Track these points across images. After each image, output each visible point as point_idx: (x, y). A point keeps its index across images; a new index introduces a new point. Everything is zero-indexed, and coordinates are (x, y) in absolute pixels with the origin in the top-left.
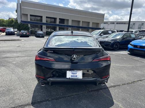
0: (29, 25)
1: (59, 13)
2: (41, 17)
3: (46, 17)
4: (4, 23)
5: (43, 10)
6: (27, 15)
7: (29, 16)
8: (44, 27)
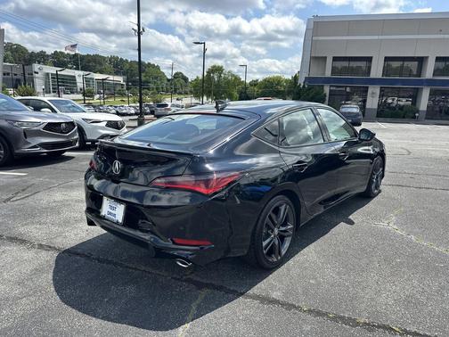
0: (327, 90)
1: (442, 36)
2: (369, 59)
3: (386, 58)
4: (281, 86)
5: (376, 37)
6: (326, 58)
7: (329, 62)
8: (374, 91)
